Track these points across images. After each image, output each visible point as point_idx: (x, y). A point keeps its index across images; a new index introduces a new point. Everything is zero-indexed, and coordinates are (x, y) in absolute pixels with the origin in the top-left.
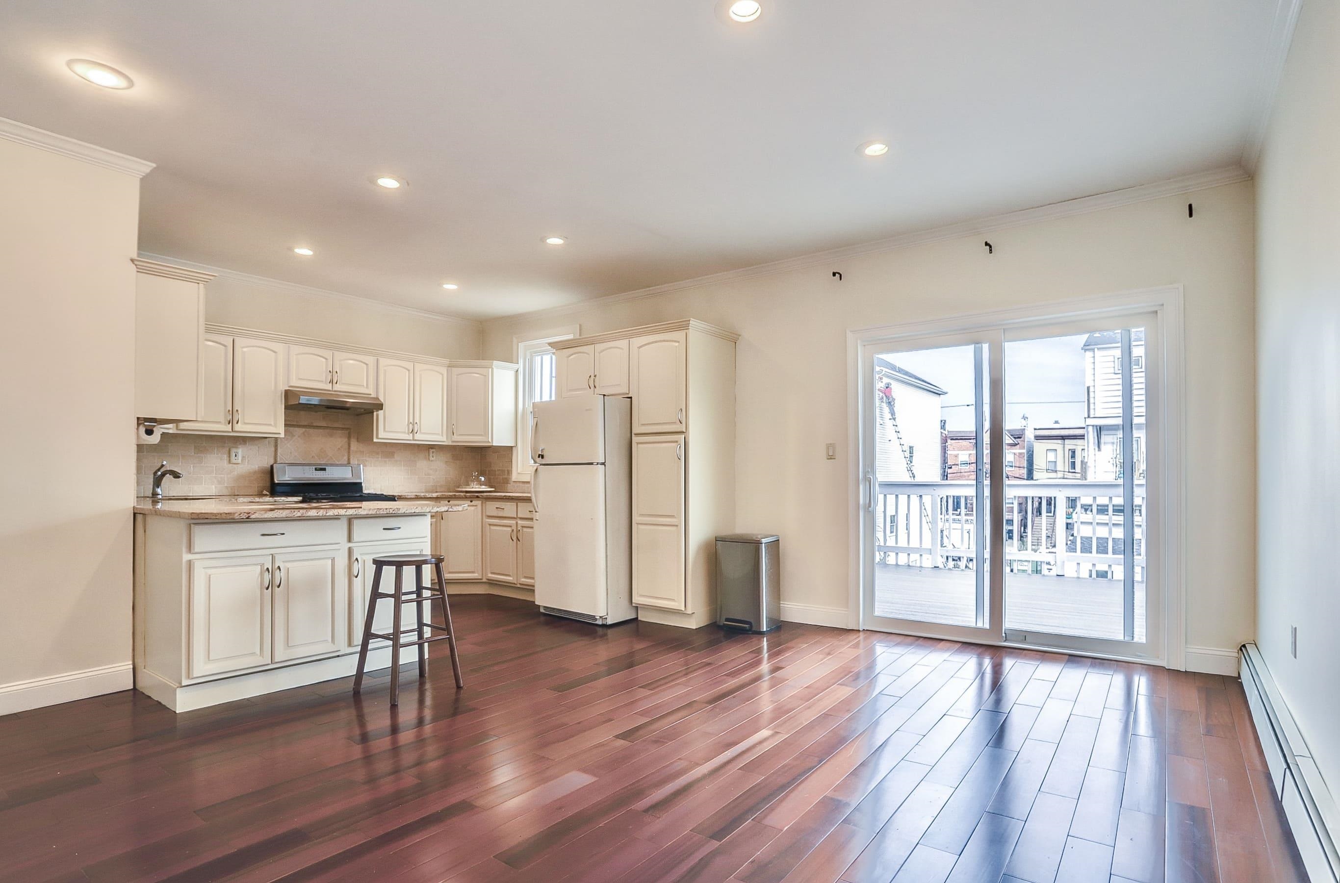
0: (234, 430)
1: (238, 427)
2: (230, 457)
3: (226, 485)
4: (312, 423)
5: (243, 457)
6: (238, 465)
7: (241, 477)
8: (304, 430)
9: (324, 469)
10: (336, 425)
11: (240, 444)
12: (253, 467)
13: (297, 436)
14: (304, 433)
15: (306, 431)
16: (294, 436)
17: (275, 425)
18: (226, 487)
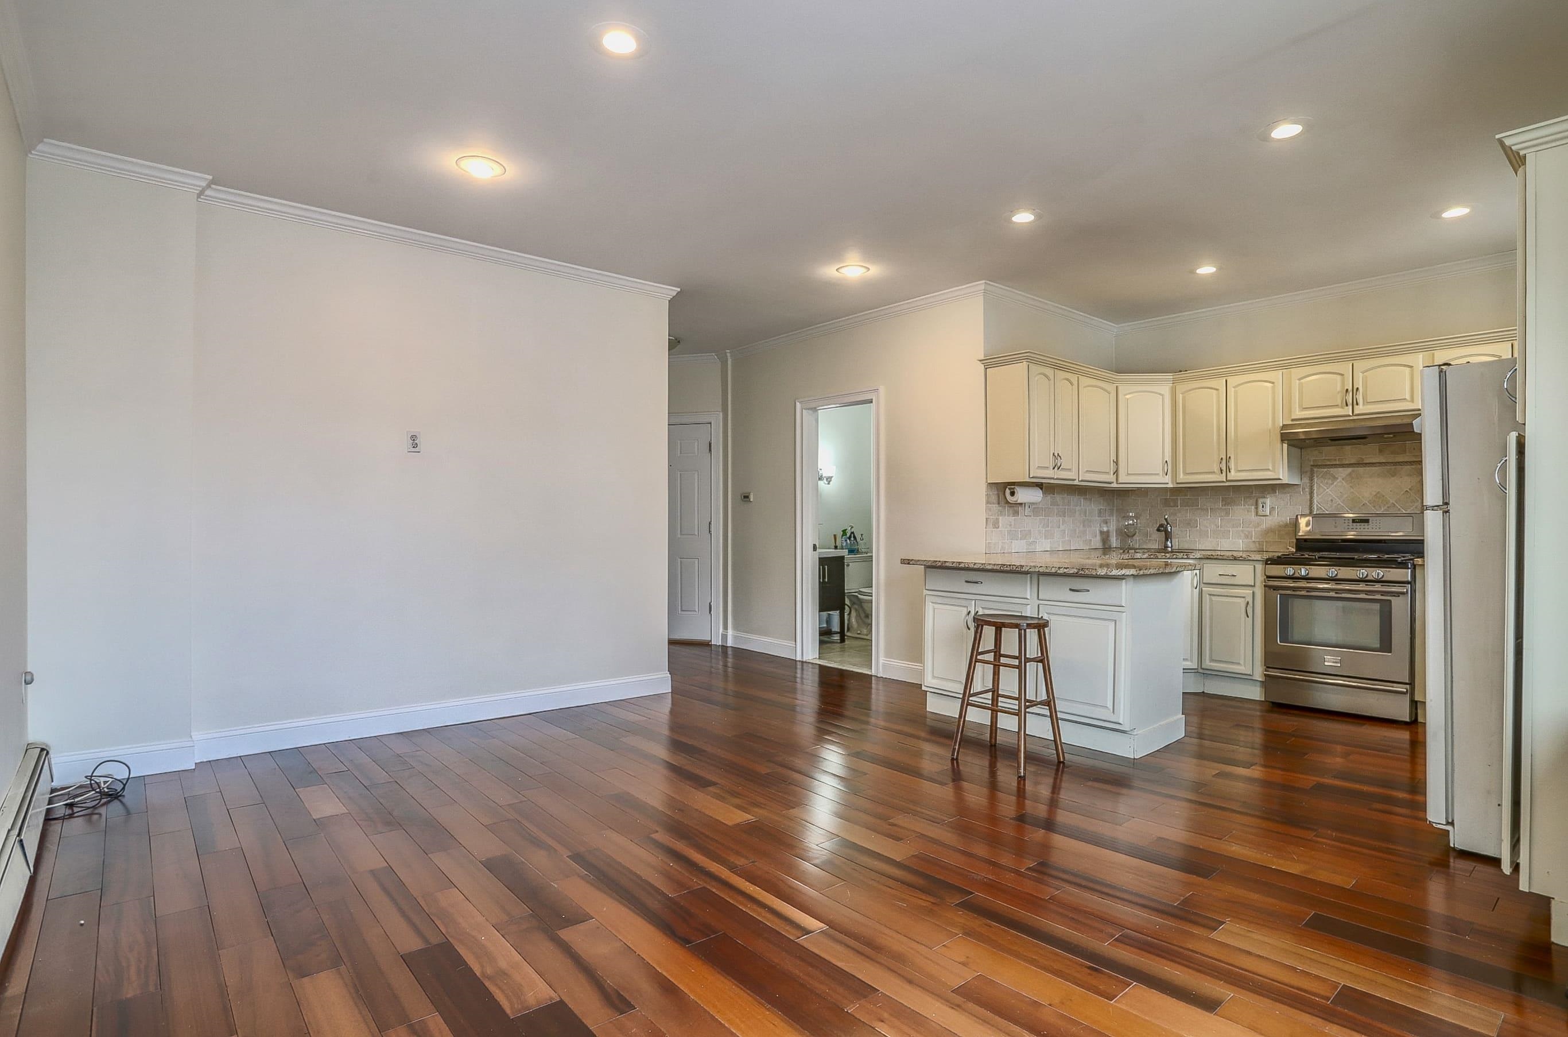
0: (1228, 479)
1: (1233, 475)
2: (1257, 508)
3: (1254, 540)
4: (1363, 460)
5: (1272, 509)
6: (1266, 517)
7: (1269, 531)
8: (1349, 470)
9: (1367, 521)
10: (1400, 458)
11: (1268, 493)
12: (1283, 519)
13: (1340, 479)
14: (1350, 474)
15: (1353, 471)
16: (1335, 478)
17: (1273, 471)
18: (1254, 541)
